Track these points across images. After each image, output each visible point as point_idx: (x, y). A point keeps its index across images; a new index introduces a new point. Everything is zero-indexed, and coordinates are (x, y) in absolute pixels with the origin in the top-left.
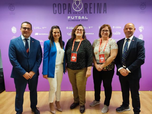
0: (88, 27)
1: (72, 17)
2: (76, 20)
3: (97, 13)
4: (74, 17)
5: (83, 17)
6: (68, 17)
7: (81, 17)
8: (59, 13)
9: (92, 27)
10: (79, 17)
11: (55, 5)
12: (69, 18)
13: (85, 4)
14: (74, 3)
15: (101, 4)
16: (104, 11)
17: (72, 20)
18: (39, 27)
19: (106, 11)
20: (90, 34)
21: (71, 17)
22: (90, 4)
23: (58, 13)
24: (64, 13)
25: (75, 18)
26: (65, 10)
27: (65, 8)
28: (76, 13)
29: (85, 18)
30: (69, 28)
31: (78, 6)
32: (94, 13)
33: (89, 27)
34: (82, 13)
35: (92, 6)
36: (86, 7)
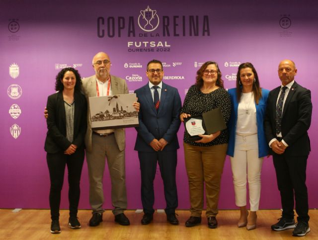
0: (172, 64)
1: (136, 43)
2: (146, 50)
3: (191, 35)
4: (140, 43)
5: (160, 44)
6: (129, 43)
7: (156, 44)
8: (110, 36)
9: (180, 64)
10: (151, 43)
11: (101, 20)
12: (130, 46)
13: (164, 17)
14: (142, 17)
15: (197, 17)
16: (204, 31)
17: (138, 50)
18: (66, 65)
19: (208, 31)
20: (176, 78)
21: (134, 44)
22: (175, 17)
23: (107, 36)
24: (119, 36)
25: (143, 45)
26: (122, 30)
27: (121, 26)
28: (146, 34)
29: (164, 44)
30: (130, 67)
31: (149, 22)
32: (184, 35)
33: (174, 65)
34: (158, 35)
35: (179, 21)
36: (166, 24)
